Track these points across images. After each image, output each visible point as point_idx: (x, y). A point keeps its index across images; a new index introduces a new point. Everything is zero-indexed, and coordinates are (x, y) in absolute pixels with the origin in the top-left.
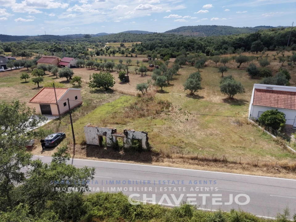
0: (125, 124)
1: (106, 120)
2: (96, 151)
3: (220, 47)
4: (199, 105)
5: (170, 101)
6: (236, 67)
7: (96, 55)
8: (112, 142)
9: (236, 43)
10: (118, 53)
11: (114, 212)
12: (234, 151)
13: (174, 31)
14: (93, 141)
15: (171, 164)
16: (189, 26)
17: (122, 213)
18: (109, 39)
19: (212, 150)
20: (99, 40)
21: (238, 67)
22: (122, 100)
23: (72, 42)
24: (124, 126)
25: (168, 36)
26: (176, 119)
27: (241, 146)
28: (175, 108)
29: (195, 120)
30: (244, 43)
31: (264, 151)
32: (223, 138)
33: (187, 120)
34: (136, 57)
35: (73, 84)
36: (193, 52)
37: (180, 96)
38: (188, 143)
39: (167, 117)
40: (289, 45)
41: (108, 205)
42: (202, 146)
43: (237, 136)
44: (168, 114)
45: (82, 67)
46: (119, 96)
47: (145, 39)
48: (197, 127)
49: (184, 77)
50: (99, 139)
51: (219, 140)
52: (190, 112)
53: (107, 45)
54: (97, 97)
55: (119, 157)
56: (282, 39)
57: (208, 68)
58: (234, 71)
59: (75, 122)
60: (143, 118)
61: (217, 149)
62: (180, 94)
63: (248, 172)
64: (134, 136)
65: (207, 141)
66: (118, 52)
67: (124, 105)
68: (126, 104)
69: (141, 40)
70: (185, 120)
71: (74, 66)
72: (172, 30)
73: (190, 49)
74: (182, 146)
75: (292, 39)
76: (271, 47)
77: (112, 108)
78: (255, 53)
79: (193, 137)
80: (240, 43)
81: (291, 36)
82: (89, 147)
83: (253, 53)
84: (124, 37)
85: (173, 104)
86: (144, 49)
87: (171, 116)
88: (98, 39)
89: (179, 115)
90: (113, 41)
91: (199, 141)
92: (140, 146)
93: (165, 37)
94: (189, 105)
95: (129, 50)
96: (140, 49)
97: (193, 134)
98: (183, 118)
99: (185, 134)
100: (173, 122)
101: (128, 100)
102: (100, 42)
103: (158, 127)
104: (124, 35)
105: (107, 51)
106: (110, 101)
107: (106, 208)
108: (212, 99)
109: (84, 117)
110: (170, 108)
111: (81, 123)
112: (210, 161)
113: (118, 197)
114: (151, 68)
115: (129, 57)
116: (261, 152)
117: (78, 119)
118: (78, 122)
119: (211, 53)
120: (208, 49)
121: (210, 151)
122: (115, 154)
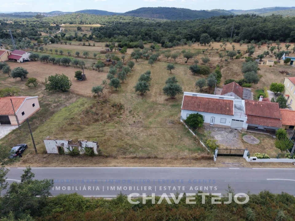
0: (81, 130)
1: (64, 127)
2: (56, 158)
3: (173, 38)
4: (146, 106)
5: (122, 103)
6: (184, 62)
7: (50, 43)
8: (69, 151)
9: (189, 35)
10: (75, 40)
11: (71, 207)
12: (164, 149)
13: (134, 12)
14: (53, 151)
15: (117, 164)
16: (149, 8)
17: (76, 208)
18: (64, 21)
19: (149, 149)
20: (52, 22)
21: (186, 62)
22: (78, 103)
23: (21, 23)
24: (80, 132)
25: (127, 19)
26: (126, 122)
27: (170, 143)
28: (126, 110)
29: (141, 122)
30: (195, 34)
31: (185, 147)
32: (159, 138)
33: (135, 122)
34: (94, 46)
35: (28, 86)
36: (150, 41)
37: (132, 96)
38: (132, 145)
39: (119, 120)
40: (232, 37)
41: (66, 203)
42: (142, 146)
43: (169, 135)
44: (119, 117)
45: (35, 61)
46: (76, 99)
47: (104, 21)
48: (141, 129)
49: (138, 74)
50: (58, 149)
51: (155, 140)
52: (138, 114)
53: (62, 27)
54: (54, 101)
55: (75, 162)
56: (227, 31)
57: (160, 62)
58: (181, 67)
59: (35, 131)
60: (97, 123)
61: (153, 148)
62: (132, 95)
63: (170, 165)
64: (87, 145)
65: (147, 141)
66: (74, 38)
67: (81, 109)
68: (82, 108)
69: (99, 22)
70: (132, 123)
71: (27, 59)
72: (133, 11)
73: (147, 38)
74: (127, 148)
75: (235, 31)
76: (218, 39)
77: (69, 113)
78: (204, 45)
79: (136, 138)
80: (191, 34)
81: (233, 29)
82: (50, 156)
83: (202, 45)
84: (81, 18)
85: (125, 106)
86: (103, 36)
87: (122, 119)
88: (52, 20)
89: (129, 118)
90: (68, 22)
91: (141, 142)
92: (93, 152)
93: (125, 19)
94: (138, 107)
95: (86, 36)
96: (98, 36)
97: (137, 136)
98: (132, 120)
99: (131, 137)
100: (123, 125)
101: (84, 102)
102: (55, 23)
103: (110, 131)
104: (81, 16)
105: (62, 38)
106: (67, 105)
107: (65, 206)
108: (157, 99)
109: (44, 125)
110: (122, 111)
111: (40, 132)
112: (146, 158)
113: (73, 197)
114: (107, 63)
115: (87, 45)
116: (183, 147)
117: (38, 127)
118: (38, 131)
119: (166, 44)
120: (163, 40)
121: (147, 150)
122: (72, 160)
